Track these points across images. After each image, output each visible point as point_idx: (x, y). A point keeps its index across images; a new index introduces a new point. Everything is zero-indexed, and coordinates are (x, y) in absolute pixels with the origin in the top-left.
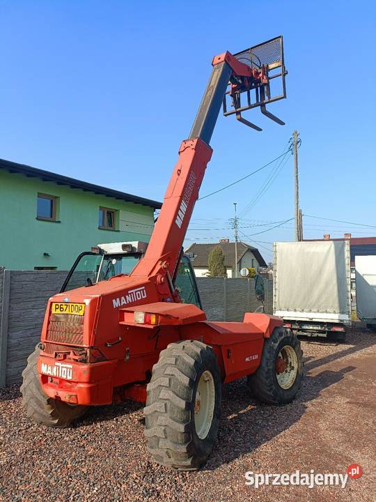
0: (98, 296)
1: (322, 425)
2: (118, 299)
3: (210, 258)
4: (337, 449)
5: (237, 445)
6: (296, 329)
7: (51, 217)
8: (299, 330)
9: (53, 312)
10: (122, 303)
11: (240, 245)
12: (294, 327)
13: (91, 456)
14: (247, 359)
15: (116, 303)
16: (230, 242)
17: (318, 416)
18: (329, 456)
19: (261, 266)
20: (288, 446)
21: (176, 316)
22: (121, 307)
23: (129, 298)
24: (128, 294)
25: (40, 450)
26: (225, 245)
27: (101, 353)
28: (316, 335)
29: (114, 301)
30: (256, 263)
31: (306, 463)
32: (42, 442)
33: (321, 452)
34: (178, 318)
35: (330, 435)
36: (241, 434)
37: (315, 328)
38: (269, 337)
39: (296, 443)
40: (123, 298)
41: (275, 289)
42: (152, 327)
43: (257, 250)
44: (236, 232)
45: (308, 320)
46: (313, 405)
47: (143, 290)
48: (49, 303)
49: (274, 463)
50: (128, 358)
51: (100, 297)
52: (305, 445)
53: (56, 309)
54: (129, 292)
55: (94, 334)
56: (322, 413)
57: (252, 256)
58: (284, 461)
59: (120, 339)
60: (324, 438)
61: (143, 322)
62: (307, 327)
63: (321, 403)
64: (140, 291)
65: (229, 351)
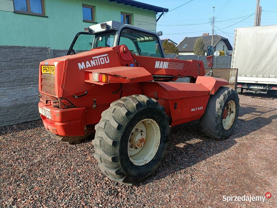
0: (64, 60)
1: (251, 154)
2: (83, 63)
3: (195, 46)
4: (259, 174)
5: (183, 163)
6: (245, 89)
7: (92, 20)
8: (247, 89)
9: (43, 72)
10: (87, 66)
11: (216, 37)
12: (243, 87)
13: (87, 162)
14: (192, 110)
15: (81, 66)
16: (209, 35)
17: (249, 148)
18: (251, 179)
19: (229, 50)
20: (220, 168)
21: (124, 77)
22: (86, 69)
23: (93, 63)
24: (92, 60)
25: (61, 155)
26: (206, 37)
27: (70, 102)
28: (259, 92)
29: (79, 64)
30: (226, 48)
31: (232, 183)
32: (64, 151)
33: (245, 175)
34: (125, 78)
35: (256, 162)
36: (188, 155)
37: (258, 88)
38: (213, 94)
39: (227, 166)
40: (87, 62)
41: (233, 62)
42: (102, 84)
43: (227, 40)
44: (213, 27)
45: (254, 82)
46: (247, 139)
47: (106, 57)
48: (40, 66)
49: (207, 181)
50: (94, 106)
51: (66, 61)
52: (234, 168)
53: (44, 70)
54: (93, 58)
55: (62, 88)
56: (252, 146)
57: (223, 44)
58: (214, 180)
59: (86, 92)
60: (251, 164)
61: (98, 80)
62: (253, 88)
63: (253, 138)
64: (103, 57)
65: (175, 104)
